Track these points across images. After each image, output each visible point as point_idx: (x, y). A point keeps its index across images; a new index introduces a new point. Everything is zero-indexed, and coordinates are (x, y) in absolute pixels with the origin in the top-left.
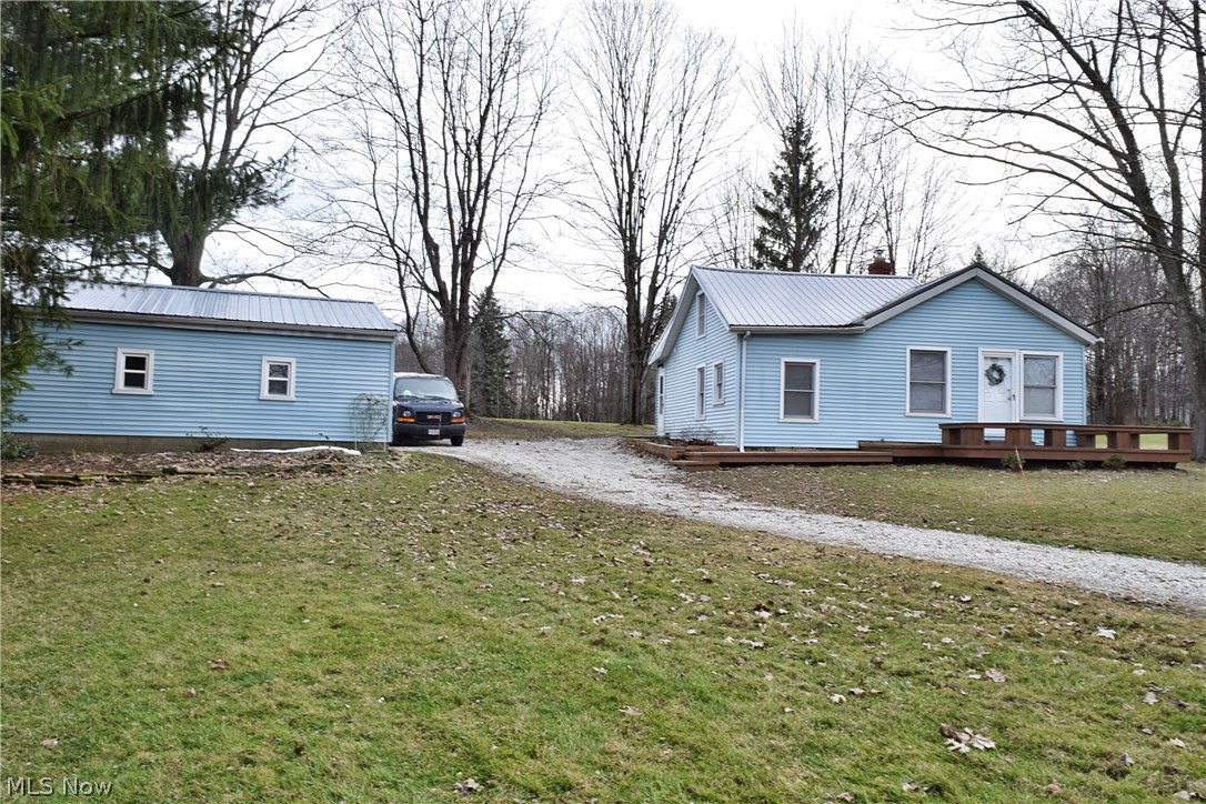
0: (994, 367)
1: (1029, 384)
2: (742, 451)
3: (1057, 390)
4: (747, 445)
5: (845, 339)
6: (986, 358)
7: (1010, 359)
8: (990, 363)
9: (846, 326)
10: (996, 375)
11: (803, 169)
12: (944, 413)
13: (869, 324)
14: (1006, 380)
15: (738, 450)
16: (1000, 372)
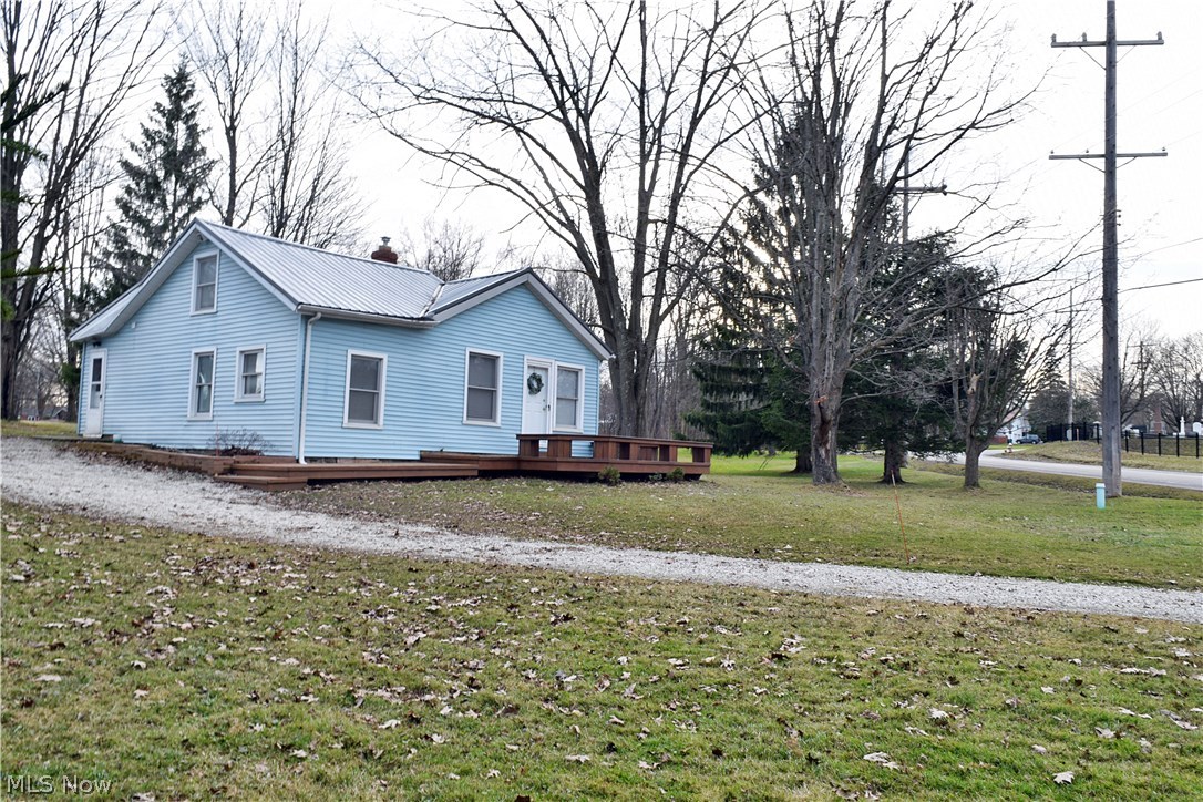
0: (534, 376)
1: (560, 396)
2: (302, 462)
3: (578, 403)
4: (308, 455)
5: (412, 334)
6: (529, 367)
7: (546, 369)
8: (532, 372)
9: (418, 319)
10: (535, 385)
11: (181, 127)
12: (494, 421)
13: (438, 319)
14: (543, 389)
15: (297, 461)
16: (539, 381)
